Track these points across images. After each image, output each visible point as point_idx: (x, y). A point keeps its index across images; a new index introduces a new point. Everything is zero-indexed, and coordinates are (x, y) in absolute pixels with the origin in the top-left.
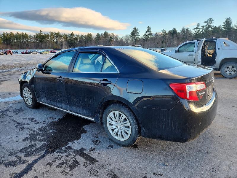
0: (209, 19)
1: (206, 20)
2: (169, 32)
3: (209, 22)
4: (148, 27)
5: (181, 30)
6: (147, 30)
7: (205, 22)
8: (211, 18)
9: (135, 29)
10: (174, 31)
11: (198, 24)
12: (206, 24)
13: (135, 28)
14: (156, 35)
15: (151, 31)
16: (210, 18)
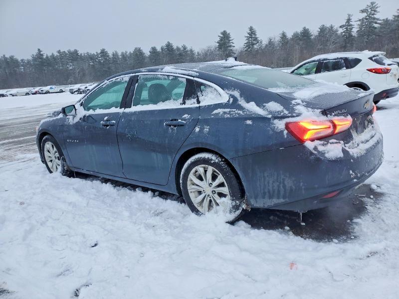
0: (369, 4)
1: (364, 8)
2: (296, 36)
3: (370, 10)
4: (251, 29)
5: (319, 30)
6: (249, 35)
7: (363, 11)
8: (374, 3)
9: (224, 33)
10: (306, 33)
11: (349, 15)
12: (365, 15)
13: (225, 31)
14: (271, 43)
15: (257, 36)
16: (372, 3)
